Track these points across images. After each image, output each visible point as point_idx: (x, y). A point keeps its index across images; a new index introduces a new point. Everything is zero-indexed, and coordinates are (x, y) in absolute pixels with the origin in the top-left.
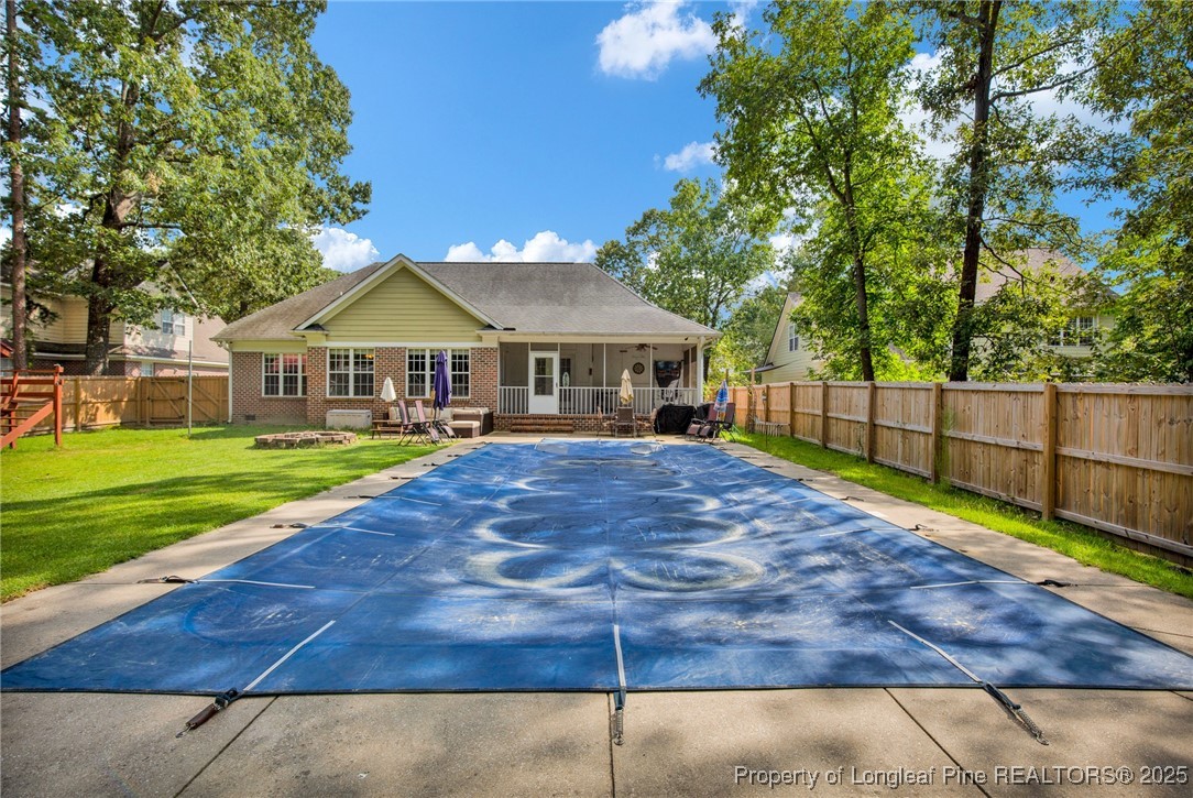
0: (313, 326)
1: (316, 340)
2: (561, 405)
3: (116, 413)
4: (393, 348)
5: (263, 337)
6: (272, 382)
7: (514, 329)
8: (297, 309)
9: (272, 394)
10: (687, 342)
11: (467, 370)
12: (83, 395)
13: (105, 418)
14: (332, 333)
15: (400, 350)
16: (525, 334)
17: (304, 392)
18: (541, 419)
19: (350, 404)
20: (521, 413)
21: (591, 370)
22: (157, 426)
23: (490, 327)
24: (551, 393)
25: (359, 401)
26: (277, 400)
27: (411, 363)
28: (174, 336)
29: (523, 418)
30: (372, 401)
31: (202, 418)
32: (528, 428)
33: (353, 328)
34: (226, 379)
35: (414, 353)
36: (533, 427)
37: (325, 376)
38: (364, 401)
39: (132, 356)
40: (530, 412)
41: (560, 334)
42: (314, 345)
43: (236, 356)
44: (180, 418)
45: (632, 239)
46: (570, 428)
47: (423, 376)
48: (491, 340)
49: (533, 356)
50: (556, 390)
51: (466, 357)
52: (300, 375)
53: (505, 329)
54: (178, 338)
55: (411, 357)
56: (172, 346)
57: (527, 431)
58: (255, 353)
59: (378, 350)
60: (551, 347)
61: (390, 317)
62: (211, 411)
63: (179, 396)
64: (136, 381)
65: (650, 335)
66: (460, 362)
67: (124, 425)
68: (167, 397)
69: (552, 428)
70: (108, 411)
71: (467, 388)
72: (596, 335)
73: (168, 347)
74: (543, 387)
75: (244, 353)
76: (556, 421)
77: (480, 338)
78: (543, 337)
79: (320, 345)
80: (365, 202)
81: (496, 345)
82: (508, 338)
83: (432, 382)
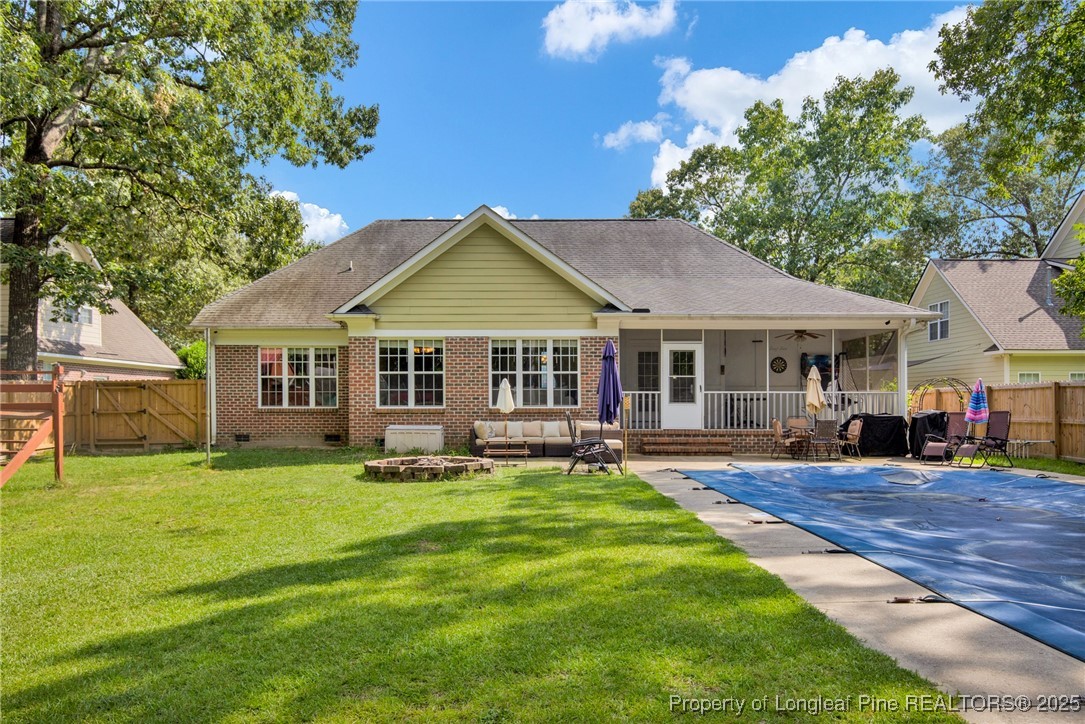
0: (359, 309)
1: (361, 327)
2: (707, 416)
4: (471, 339)
5: (261, 324)
6: (272, 389)
7: (647, 311)
8: (295, 285)
9: (273, 404)
10: (886, 327)
11: (574, 368)
14: (383, 318)
15: (481, 341)
16: (662, 318)
18: (680, 435)
19: (410, 417)
20: (650, 429)
21: (722, 368)
22: (106, 451)
23: (611, 307)
24: (691, 399)
25: (423, 412)
26: (283, 412)
27: (495, 360)
28: (80, 324)
29: (655, 435)
30: (442, 413)
31: (171, 439)
32: (672, 448)
33: (413, 311)
35: (500, 346)
37: (374, 378)
38: (431, 413)
40: (663, 427)
42: (357, 335)
43: (220, 350)
44: (140, 439)
46: (729, 448)
48: (609, 327)
49: (666, 350)
50: (699, 395)
51: (574, 351)
53: (635, 311)
54: (84, 328)
55: (495, 351)
56: (77, 339)
57: (668, 453)
58: (249, 347)
59: (450, 340)
60: (692, 335)
61: (468, 295)
62: (186, 430)
63: (136, 408)
64: (75, 387)
65: (839, 318)
66: (565, 357)
68: (121, 410)
69: (704, 449)
71: (574, 394)
72: (763, 318)
73: (73, 341)
74: (683, 392)
75: (231, 347)
76: (705, 439)
77: (594, 323)
79: (366, 335)
81: (616, 334)
82: (636, 323)
83: (526, 384)
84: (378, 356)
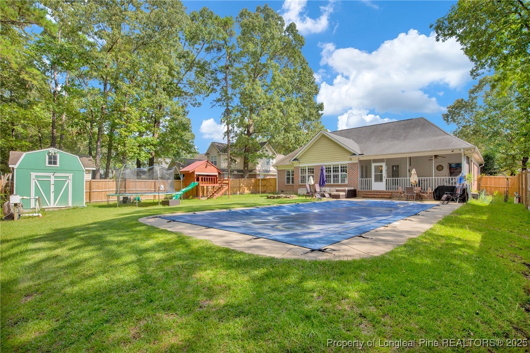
0: (295, 160)
1: (296, 164)
2: (386, 187)
3: (249, 190)
4: (320, 165)
5: (285, 164)
6: (288, 179)
7: (363, 154)
9: (288, 183)
10: (453, 153)
11: (346, 172)
12: (241, 185)
13: (247, 191)
14: (301, 161)
16: (368, 156)
17: (293, 182)
18: (377, 192)
20: (368, 190)
21: (409, 170)
23: (354, 154)
24: (382, 181)
26: (289, 185)
27: (326, 171)
29: (369, 192)
30: (313, 185)
33: (307, 159)
34: (276, 178)
35: (327, 167)
36: (372, 196)
37: (299, 177)
39: (258, 173)
40: (372, 190)
41: (384, 155)
42: (295, 166)
43: (278, 171)
44: (265, 191)
45: (473, 96)
47: (330, 175)
48: (355, 160)
49: (373, 165)
50: (384, 180)
51: (346, 167)
52: (291, 177)
53: (360, 155)
56: (269, 169)
57: (368, 197)
58: (284, 170)
59: (316, 166)
60: (381, 161)
61: (319, 154)
63: (265, 184)
64: (255, 180)
66: (344, 169)
67: (252, 193)
68: (262, 185)
70: (247, 189)
71: (346, 180)
74: (379, 178)
75: (280, 170)
76: (384, 193)
77: (351, 159)
78: (376, 157)
79: (297, 166)
80: (322, 110)
81: (357, 161)
82: (362, 158)
83: (334, 177)
84: (300, 171)
